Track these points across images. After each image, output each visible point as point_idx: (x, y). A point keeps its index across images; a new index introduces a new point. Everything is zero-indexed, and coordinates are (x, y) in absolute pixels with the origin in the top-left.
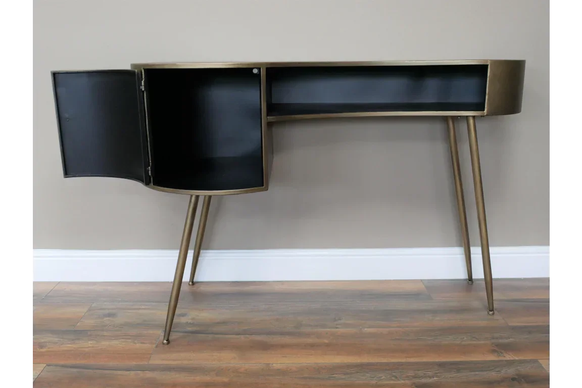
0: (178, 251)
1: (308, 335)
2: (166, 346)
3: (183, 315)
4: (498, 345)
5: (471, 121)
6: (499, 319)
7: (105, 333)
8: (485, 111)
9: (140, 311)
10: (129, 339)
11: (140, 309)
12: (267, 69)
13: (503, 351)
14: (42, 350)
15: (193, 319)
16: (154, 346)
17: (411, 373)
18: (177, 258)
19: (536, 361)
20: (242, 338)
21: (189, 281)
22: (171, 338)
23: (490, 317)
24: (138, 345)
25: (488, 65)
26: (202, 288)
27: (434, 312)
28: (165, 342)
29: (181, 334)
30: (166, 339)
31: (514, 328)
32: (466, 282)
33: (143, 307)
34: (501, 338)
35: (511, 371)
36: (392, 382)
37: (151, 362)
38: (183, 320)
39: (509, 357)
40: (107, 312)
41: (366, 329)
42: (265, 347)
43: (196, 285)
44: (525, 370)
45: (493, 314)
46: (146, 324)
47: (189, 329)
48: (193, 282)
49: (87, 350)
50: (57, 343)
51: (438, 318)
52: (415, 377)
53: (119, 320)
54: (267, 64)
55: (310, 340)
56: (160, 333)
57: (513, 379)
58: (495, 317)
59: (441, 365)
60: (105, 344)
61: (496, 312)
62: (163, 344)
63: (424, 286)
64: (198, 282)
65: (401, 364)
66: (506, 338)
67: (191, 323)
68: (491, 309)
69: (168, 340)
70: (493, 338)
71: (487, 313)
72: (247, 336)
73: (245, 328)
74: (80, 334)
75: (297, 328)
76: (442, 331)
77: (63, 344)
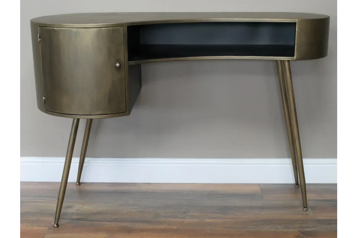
0: (64, 159)
1: (162, 223)
2: (57, 228)
3: (70, 207)
4: (302, 233)
5: (287, 64)
6: (311, 214)
8: (295, 56)
9: (38, 204)
11: (37, 202)
12: (128, 27)
13: (305, 237)
15: (77, 210)
16: (48, 228)
18: (64, 164)
20: (113, 224)
21: (76, 182)
22: (59, 224)
23: (305, 213)
24: (35, 228)
25: (296, 23)
26: (87, 188)
27: (262, 208)
28: (55, 225)
30: (56, 223)
31: (319, 221)
32: (294, 186)
33: (40, 201)
34: (307, 227)
38: (70, 211)
41: (206, 220)
42: (130, 231)
43: (81, 185)
45: (307, 210)
47: (74, 217)
48: (79, 183)
51: (263, 213)
54: (128, 23)
55: (163, 227)
56: (52, 219)
58: (308, 212)
61: (309, 209)
62: (54, 227)
63: (260, 189)
64: (83, 183)
66: (310, 228)
67: (76, 214)
68: (305, 206)
69: (57, 224)
70: (300, 228)
71: (302, 209)
72: (116, 223)
73: (115, 217)
75: (155, 218)
76: (263, 222)
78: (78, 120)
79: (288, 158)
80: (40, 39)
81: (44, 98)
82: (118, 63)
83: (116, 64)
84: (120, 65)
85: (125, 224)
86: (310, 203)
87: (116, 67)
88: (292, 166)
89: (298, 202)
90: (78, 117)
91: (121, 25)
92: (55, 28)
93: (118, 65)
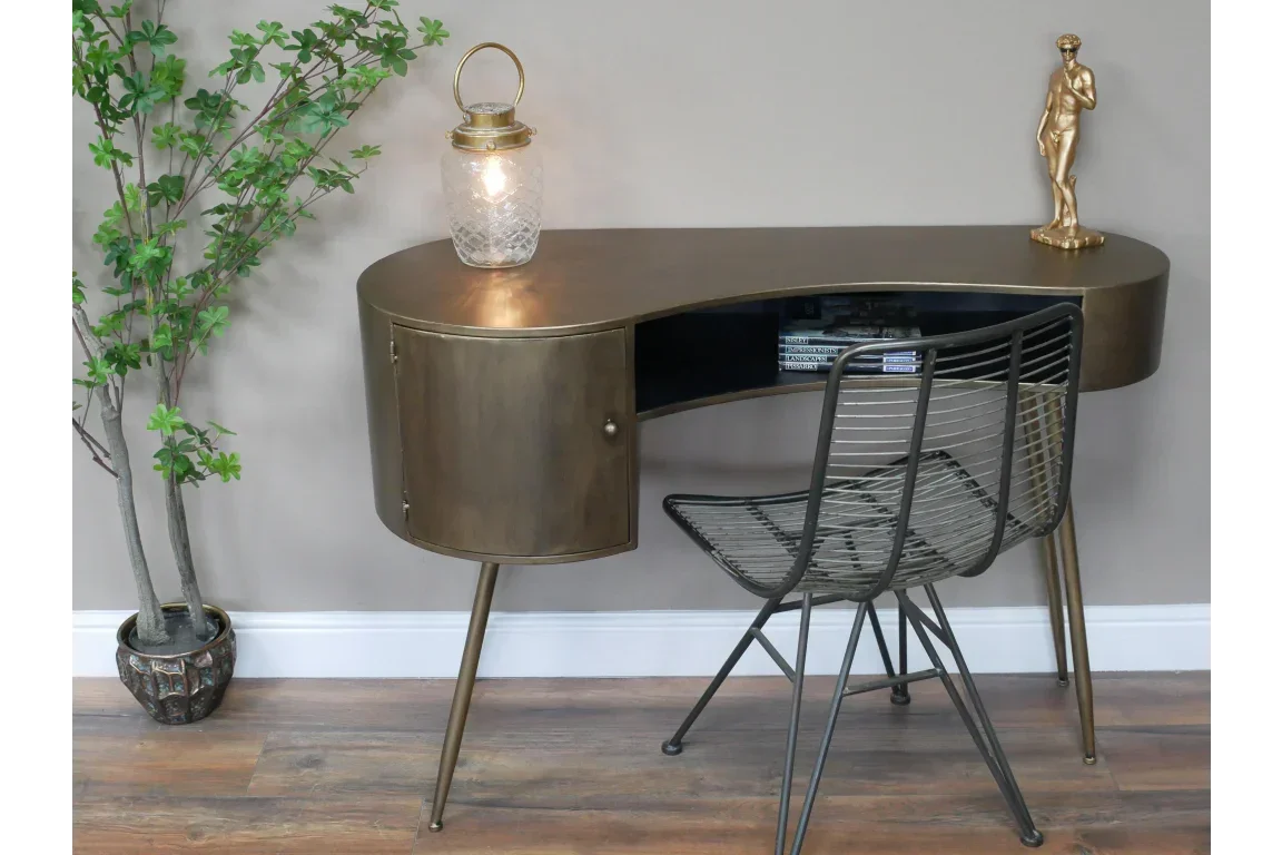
1: (715, 810)
2: (438, 834)
3: (461, 763)
4: (1087, 836)
6: (1104, 775)
7: (310, 805)
9: (370, 753)
10: (362, 818)
11: (368, 747)
13: (1093, 848)
14: (196, 843)
15: (481, 772)
16: (414, 833)
20: (583, 815)
22: (445, 819)
23: (1087, 769)
24: (382, 834)
25: (1082, 297)
28: (434, 826)
29: (464, 808)
30: (436, 820)
31: (1129, 798)
32: (1053, 681)
33: (374, 743)
34: (1097, 819)
38: (462, 774)
40: (303, 754)
41: (830, 798)
42: (632, 837)
45: (1095, 762)
46: (387, 784)
47: (479, 796)
49: (284, 842)
50: (222, 827)
53: (332, 774)
54: (637, 317)
55: (718, 823)
56: (421, 807)
58: (1098, 771)
60: (317, 830)
61: (1101, 759)
62: (431, 830)
64: (481, 680)
66: (1107, 819)
67: (477, 783)
68: (1089, 750)
69: (439, 823)
70: (1082, 819)
71: (1080, 759)
72: (594, 812)
73: (588, 794)
74: (261, 806)
75: (693, 793)
76: (982, 803)
77: (233, 830)
78: (495, 568)
79: (1041, 603)
80: (395, 354)
81: (407, 506)
82: (613, 422)
83: (607, 423)
84: (617, 427)
85: (614, 816)
86: (1102, 739)
87: (605, 433)
88: (1049, 625)
89: (1066, 737)
90: (496, 559)
91: (619, 325)
92: (443, 336)
93: (611, 428)
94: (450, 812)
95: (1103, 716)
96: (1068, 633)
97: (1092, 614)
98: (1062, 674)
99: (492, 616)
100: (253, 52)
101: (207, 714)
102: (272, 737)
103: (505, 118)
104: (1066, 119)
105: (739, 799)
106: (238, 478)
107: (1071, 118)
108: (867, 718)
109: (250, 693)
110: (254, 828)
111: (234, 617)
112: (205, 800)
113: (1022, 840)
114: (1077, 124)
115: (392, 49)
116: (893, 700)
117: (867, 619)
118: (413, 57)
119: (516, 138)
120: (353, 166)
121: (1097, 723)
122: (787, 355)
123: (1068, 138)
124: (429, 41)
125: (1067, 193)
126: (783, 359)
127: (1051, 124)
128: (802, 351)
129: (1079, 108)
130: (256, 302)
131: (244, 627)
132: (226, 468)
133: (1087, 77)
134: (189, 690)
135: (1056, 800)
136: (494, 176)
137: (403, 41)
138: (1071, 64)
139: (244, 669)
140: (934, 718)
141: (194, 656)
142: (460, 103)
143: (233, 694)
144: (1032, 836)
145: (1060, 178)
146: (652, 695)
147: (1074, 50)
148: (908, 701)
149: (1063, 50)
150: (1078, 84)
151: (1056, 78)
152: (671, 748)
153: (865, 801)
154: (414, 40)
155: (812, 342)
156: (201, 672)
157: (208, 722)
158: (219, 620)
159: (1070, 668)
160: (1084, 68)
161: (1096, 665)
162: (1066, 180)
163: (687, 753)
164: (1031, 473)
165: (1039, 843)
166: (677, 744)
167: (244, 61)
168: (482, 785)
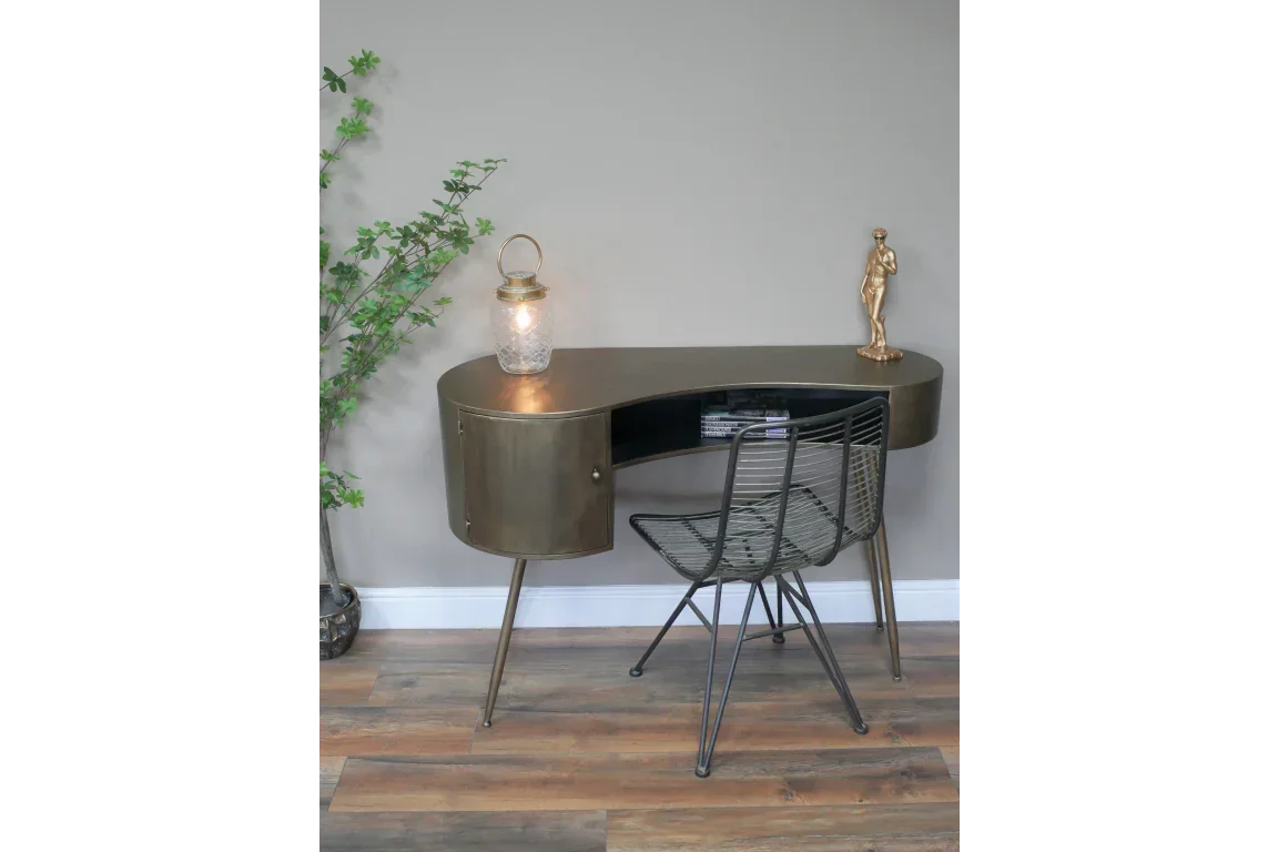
1: (663, 712)
2: (489, 730)
4: (895, 727)
6: (906, 689)
7: (407, 711)
9: (445, 677)
10: (441, 719)
11: (444, 674)
13: (899, 735)
14: (335, 737)
15: (516, 689)
16: (474, 730)
17: (785, 765)
19: (935, 749)
20: (579, 716)
22: (493, 719)
24: (453, 729)
25: (888, 392)
28: (486, 724)
29: (503, 712)
30: (487, 720)
31: (920, 703)
32: (875, 628)
33: (449, 671)
34: (902, 716)
35: (902, 763)
36: (761, 777)
37: (474, 752)
38: (504, 690)
39: (906, 743)
40: (404, 678)
42: (611, 730)
44: (917, 760)
45: (900, 680)
47: (513, 704)
49: (391, 735)
50: (352, 726)
52: (790, 770)
53: (422, 691)
55: (665, 720)
56: (477, 712)
57: (903, 773)
58: (903, 685)
59: (822, 754)
60: (412, 728)
61: (904, 678)
62: (484, 727)
65: (774, 754)
66: (907, 716)
67: (513, 696)
68: (896, 672)
69: (489, 722)
70: (892, 716)
71: (891, 678)
72: (587, 714)
73: (583, 703)
74: (377, 712)
75: (648, 702)
76: (830, 707)
77: (359, 728)
78: (524, 563)
79: (864, 579)
80: (461, 429)
81: (469, 524)
82: (598, 471)
83: (593, 472)
84: (600, 474)
86: (904, 665)
87: (593, 478)
88: (871, 593)
89: (882, 665)
90: (525, 557)
91: (602, 410)
92: (490, 418)
93: (596, 475)
94: (496, 715)
95: (904, 650)
96: (883, 599)
97: (895, 585)
98: (879, 623)
99: (523, 589)
100: (372, 240)
101: (342, 653)
102: (383, 668)
103: (530, 281)
104: (878, 280)
105: (679, 705)
106: (362, 505)
107: (882, 280)
108: (758, 654)
109: (370, 639)
110: (373, 727)
111: (360, 591)
112: (340, 708)
113: (855, 731)
114: (886, 284)
115: (459, 238)
116: (774, 641)
117: (758, 590)
118: (472, 242)
119: (536, 292)
120: (435, 311)
121: (901, 655)
122: (707, 427)
123: (880, 292)
124: (482, 232)
125: (879, 326)
126: (704, 430)
127: (869, 284)
128: (716, 425)
129: (886, 274)
130: (372, 394)
131: (367, 597)
132: (355, 499)
133: (891, 254)
134: (331, 638)
135: (877, 704)
136: (523, 317)
137: (466, 233)
138: (882, 247)
139: (365, 624)
140: (799, 652)
141: (334, 617)
142: (502, 272)
143: (359, 640)
144: (862, 727)
145: (875, 317)
146: (623, 638)
147: (883, 238)
148: (783, 641)
149: (876, 238)
150: (885, 259)
151: (872, 255)
152: (635, 673)
153: (757, 706)
154: (473, 232)
155: (722, 419)
156: (339, 628)
157: (343, 658)
158: (350, 594)
159: (884, 620)
160: (889, 249)
161: (899, 618)
162: (879, 319)
163: (644, 676)
164: (859, 502)
165: (866, 732)
166: (639, 670)
167: (367, 246)
168: (517, 698)
